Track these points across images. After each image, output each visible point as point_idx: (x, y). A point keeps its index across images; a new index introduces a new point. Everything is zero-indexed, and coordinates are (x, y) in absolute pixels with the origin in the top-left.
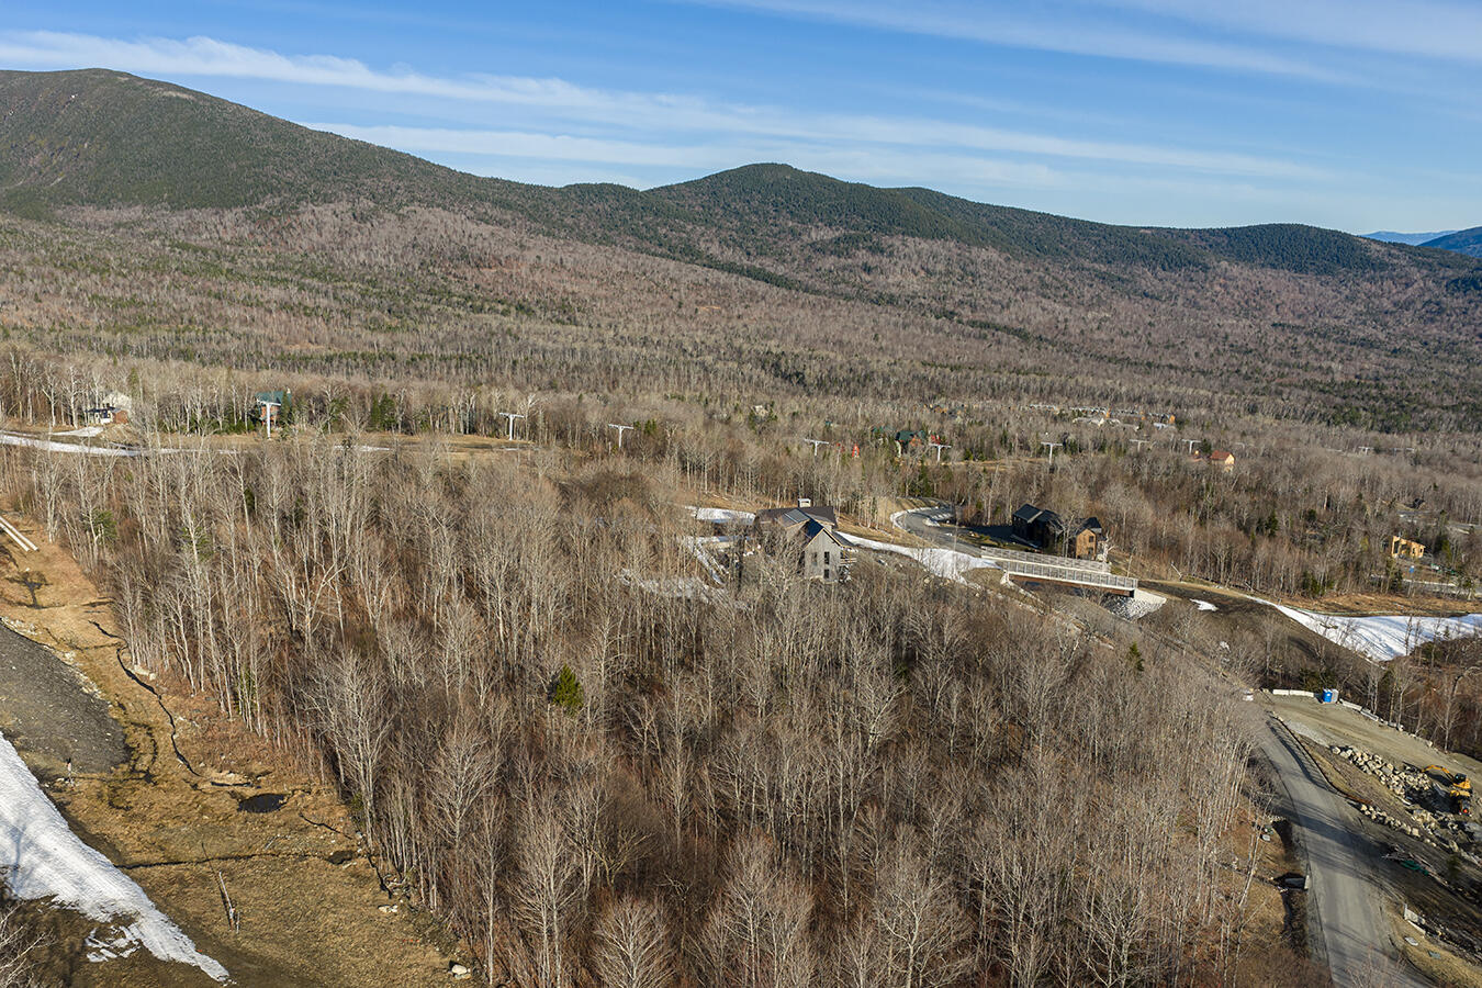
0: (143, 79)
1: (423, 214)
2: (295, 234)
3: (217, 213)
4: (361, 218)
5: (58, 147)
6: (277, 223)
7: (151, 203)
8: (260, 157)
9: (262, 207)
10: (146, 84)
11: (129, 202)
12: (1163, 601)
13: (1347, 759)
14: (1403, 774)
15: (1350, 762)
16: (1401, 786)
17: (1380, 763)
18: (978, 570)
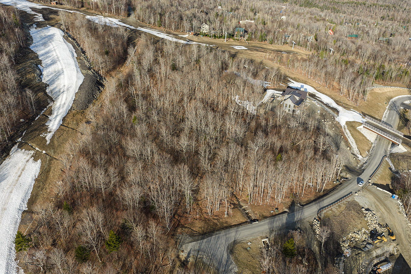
12: (406, 151)
13: (364, 213)
14: (377, 225)
15: (365, 214)
16: (373, 228)
17: (373, 219)
18: (354, 122)
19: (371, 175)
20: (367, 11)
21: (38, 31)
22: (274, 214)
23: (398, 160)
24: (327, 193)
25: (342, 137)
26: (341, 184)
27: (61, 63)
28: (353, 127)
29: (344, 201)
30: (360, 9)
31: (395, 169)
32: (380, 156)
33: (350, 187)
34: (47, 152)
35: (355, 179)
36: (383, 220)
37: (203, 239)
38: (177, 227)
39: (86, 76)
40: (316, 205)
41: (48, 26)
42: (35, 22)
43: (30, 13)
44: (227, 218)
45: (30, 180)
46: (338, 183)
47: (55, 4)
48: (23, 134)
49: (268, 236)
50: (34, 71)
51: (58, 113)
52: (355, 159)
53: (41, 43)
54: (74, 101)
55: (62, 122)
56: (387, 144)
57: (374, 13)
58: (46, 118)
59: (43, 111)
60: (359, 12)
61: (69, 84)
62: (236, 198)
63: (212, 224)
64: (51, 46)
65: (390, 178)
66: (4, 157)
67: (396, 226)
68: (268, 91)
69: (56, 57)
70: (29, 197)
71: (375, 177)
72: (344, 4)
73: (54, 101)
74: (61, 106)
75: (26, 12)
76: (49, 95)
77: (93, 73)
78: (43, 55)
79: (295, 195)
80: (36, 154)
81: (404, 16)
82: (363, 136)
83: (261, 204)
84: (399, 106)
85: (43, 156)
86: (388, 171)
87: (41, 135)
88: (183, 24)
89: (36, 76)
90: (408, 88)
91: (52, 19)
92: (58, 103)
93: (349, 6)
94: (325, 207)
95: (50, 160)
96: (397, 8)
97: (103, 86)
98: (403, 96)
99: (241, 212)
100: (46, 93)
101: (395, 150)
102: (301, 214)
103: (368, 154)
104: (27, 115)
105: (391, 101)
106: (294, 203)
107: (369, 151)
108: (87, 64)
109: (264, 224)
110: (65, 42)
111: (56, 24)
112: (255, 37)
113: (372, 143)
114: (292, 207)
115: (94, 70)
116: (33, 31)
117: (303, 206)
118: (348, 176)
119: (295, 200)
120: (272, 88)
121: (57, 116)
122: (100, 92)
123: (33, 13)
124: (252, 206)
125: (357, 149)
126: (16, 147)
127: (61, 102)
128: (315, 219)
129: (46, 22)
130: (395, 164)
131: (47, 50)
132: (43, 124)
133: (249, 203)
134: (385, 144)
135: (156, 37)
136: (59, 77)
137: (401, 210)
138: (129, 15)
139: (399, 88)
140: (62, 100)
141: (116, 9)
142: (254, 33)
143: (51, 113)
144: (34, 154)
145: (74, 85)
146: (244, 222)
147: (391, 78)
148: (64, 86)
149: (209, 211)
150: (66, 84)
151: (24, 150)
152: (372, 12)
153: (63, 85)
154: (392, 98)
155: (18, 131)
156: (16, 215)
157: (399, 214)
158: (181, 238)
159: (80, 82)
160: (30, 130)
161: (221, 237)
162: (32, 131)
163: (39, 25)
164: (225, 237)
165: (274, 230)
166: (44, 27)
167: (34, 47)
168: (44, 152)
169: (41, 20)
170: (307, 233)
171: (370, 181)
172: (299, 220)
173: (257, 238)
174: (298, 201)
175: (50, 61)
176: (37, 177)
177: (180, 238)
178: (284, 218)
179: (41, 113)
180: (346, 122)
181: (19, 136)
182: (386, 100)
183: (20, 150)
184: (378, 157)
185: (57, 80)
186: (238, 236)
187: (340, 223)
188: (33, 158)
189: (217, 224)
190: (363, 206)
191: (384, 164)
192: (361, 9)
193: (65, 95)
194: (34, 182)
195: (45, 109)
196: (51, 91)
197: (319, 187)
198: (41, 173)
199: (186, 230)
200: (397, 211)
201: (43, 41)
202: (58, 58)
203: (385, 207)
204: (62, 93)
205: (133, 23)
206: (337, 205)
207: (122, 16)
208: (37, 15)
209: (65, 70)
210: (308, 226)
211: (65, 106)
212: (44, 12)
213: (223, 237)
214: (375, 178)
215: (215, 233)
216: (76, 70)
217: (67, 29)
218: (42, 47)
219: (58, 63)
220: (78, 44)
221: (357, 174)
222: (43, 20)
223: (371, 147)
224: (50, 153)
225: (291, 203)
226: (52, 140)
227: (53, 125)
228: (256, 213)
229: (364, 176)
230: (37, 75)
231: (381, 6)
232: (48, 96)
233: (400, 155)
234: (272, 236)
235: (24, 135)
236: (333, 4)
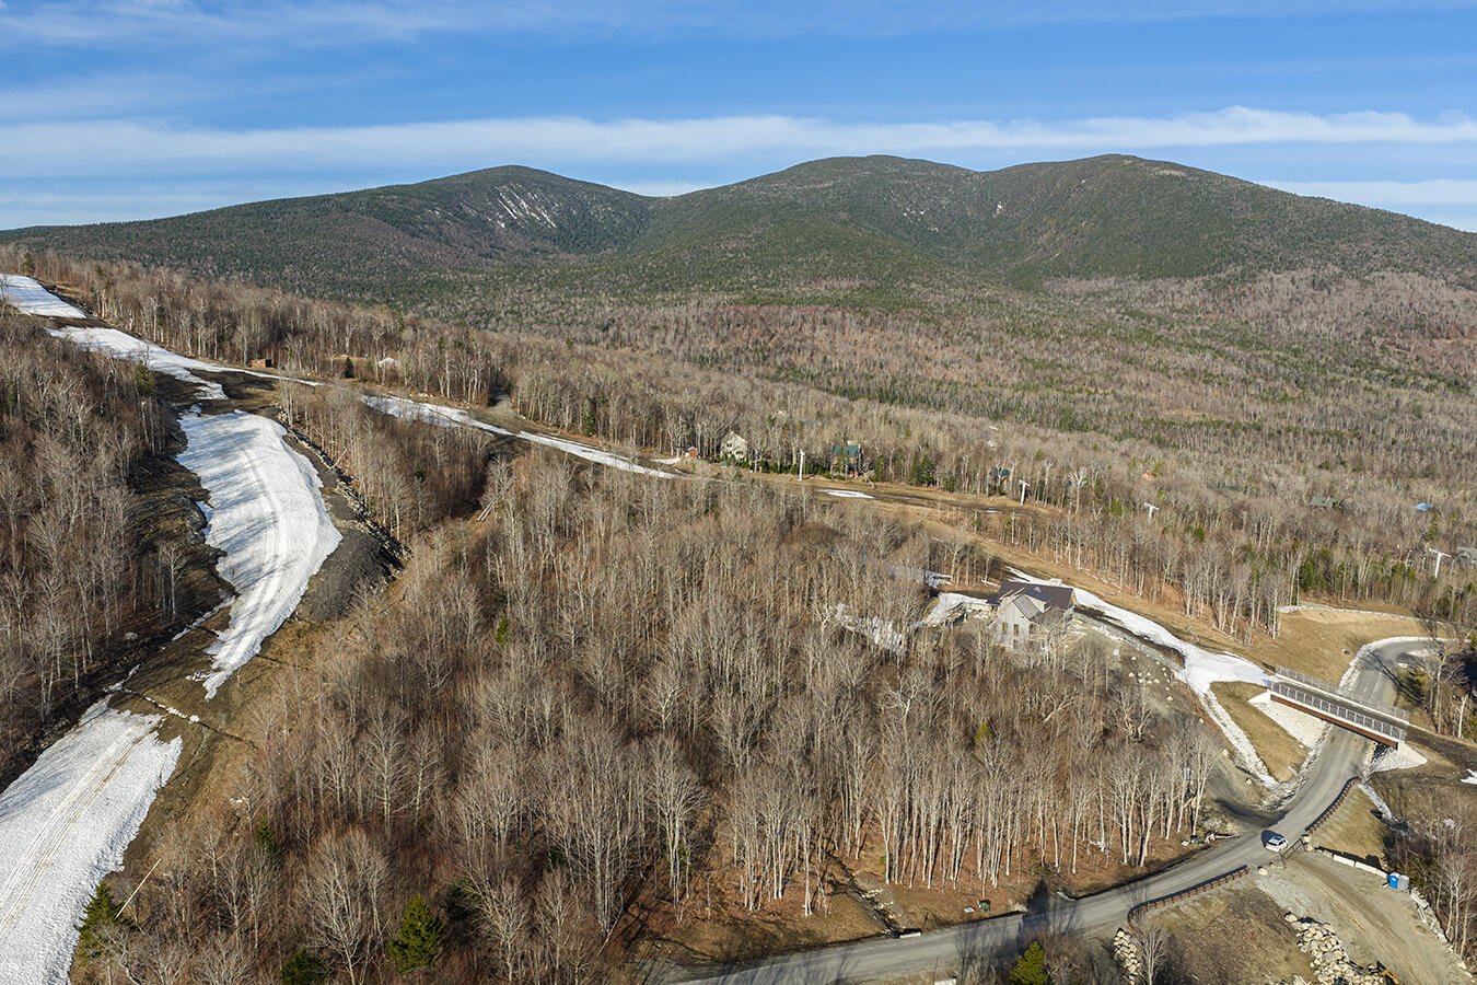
0: (1145, 160)
1: (1392, 278)
2: (1244, 302)
3: (1179, 282)
4: (1321, 285)
5: (1062, 226)
6: (1231, 291)
7: (1124, 274)
8: (1234, 227)
9: (1222, 276)
10: (1146, 165)
11: (1106, 273)
12: (1424, 761)
13: (1297, 931)
14: (1346, 967)
15: (1298, 935)
16: (1333, 977)
17: (1329, 946)
18: (1239, 683)
19: (1312, 825)
20: (1270, 449)
21: (207, 422)
22: (975, 916)
23: (1401, 788)
24: (1157, 869)
25: (1201, 721)
26: (1207, 847)
27: (270, 501)
28: (1238, 698)
29: (1223, 888)
30: (1246, 441)
31: (1393, 815)
32: (1337, 778)
33: (1239, 855)
34: (204, 719)
35: (1256, 835)
36: (1366, 951)
37: (729, 973)
38: (635, 937)
39: (348, 534)
40: (1124, 897)
41: (236, 411)
42: (196, 402)
43: (183, 379)
44: (810, 919)
45: (140, 789)
46: (1196, 845)
47: (264, 365)
48: (131, 673)
49: (957, 973)
50: (184, 514)
51: (247, 624)
52: (1249, 782)
53: (212, 449)
54: (303, 597)
55: (260, 648)
56: (1360, 750)
57: (1291, 455)
58: (208, 636)
59: (199, 620)
60: (1244, 450)
61: (293, 552)
62: (844, 867)
63: (757, 934)
64: (243, 459)
65: (1378, 841)
66: (60, 729)
67: (1414, 970)
68: (942, 596)
69: (257, 484)
70: (133, 838)
71: (1325, 830)
72: (1190, 426)
73: (238, 595)
74: (262, 608)
75: (173, 377)
76: (225, 578)
77: (371, 529)
78: (214, 478)
79: (1047, 868)
80: (167, 724)
81: (1394, 461)
82: (1274, 724)
83: (929, 887)
84: (1394, 660)
85: (189, 730)
86: (1368, 820)
87: (188, 678)
88: (665, 428)
89: (187, 525)
90: (1418, 617)
91: (251, 396)
92: (250, 602)
93: (1206, 434)
94: (1154, 901)
95: (213, 741)
96: (1365, 437)
97: (398, 565)
98: (1404, 639)
99: (861, 905)
100: (214, 574)
101: (1388, 763)
102: (1071, 918)
103: (1296, 774)
104: (148, 626)
105: (1364, 648)
106: (1046, 889)
107: (1298, 768)
108: (354, 505)
109: (942, 941)
110: (287, 451)
111: (263, 408)
112: (898, 473)
113: (1306, 749)
114: (1038, 900)
115: (376, 524)
116: (189, 422)
117: (1077, 899)
118: (1231, 827)
119: (1047, 882)
120: (957, 588)
121: (244, 632)
122: (388, 581)
123: (195, 380)
124: (898, 892)
125: (1255, 758)
126: (103, 703)
127: (261, 597)
128: (1120, 929)
129: (233, 402)
130: (1392, 800)
131: (229, 466)
132: (197, 650)
133: (888, 881)
134: (1353, 749)
135: (578, 458)
136: (263, 534)
137: (1425, 921)
138: (493, 402)
139: (1386, 616)
140: (264, 592)
141: (452, 383)
142: (894, 460)
143: (225, 624)
144: (160, 722)
145: (309, 555)
146: (871, 937)
147: (1355, 584)
148: (276, 556)
149: (748, 898)
150: (283, 551)
151: (128, 712)
152: (1287, 451)
153: (273, 554)
154: (1365, 641)
155: (116, 662)
156: (84, 883)
157: (1418, 933)
158: (651, 970)
159: (330, 548)
160: (152, 663)
161: (790, 970)
162: (158, 667)
163: (209, 408)
164: (804, 969)
165: (975, 958)
166: (225, 413)
167: (189, 458)
168: (195, 718)
169: (216, 397)
170: (1093, 969)
171: (1307, 839)
172: (1064, 934)
173: (918, 978)
174: (1057, 885)
175: (236, 494)
176: (164, 783)
177: (646, 968)
178: (1013, 927)
179: (195, 624)
180: (1212, 684)
181: (115, 677)
182: (1346, 644)
183: (114, 712)
184: (1331, 779)
185: (252, 543)
186: (849, 968)
187: (1213, 952)
188: (156, 734)
189: (775, 937)
190: (1290, 909)
191: (1350, 801)
192: (1250, 443)
193: (275, 581)
194: (153, 796)
195: (208, 614)
196: (233, 570)
197: (1130, 853)
198: (177, 774)
199: (669, 948)
200: (1412, 923)
201: (220, 445)
202: (262, 486)
203: (1369, 914)
204: (267, 574)
205: (505, 420)
206: (1196, 897)
207: (471, 402)
208: (205, 385)
209: (281, 518)
210: (1096, 949)
211: (273, 609)
212: (230, 380)
213: (797, 970)
214: (1324, 835)
215: (770, 959)
216: (317, 518)
217: (295, 422)
218: (215, 461)
219: (262, 498)
220: (327, 459)
221: (1261, 822)
222: (223, 397)
223: (1304, 759)
224: (216, 721)
225: (1033, 890)
226: (224, 689)
227: (230, 655)
228: (911, 911)
229: (1289, 828)
230: (193, 524)
231: (1312, 434)
232: (220, 581)
233: (1405, 775)
234: (969, 973)
235: (134, 674)
236: (1155, 430)
